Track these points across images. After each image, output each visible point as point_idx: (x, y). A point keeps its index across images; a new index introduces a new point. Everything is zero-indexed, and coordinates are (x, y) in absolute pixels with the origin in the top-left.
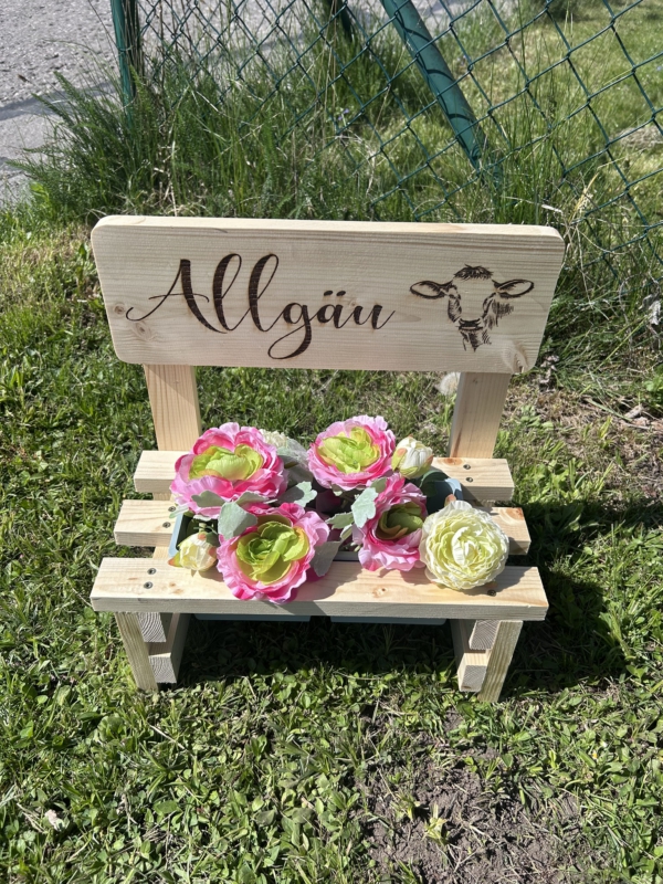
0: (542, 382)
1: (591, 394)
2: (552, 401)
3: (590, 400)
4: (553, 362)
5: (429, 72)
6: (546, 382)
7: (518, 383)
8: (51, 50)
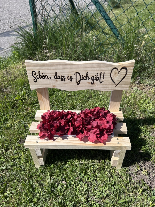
0: (137, 82)
1: (148, 84)
2: (140, 86)
3: (148, 85)
4: (139, 78)
5: (107, 19)
6: (138, 82)
7: (132, 83)
8: (2, 22)
